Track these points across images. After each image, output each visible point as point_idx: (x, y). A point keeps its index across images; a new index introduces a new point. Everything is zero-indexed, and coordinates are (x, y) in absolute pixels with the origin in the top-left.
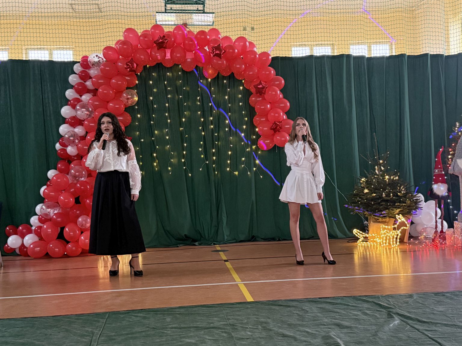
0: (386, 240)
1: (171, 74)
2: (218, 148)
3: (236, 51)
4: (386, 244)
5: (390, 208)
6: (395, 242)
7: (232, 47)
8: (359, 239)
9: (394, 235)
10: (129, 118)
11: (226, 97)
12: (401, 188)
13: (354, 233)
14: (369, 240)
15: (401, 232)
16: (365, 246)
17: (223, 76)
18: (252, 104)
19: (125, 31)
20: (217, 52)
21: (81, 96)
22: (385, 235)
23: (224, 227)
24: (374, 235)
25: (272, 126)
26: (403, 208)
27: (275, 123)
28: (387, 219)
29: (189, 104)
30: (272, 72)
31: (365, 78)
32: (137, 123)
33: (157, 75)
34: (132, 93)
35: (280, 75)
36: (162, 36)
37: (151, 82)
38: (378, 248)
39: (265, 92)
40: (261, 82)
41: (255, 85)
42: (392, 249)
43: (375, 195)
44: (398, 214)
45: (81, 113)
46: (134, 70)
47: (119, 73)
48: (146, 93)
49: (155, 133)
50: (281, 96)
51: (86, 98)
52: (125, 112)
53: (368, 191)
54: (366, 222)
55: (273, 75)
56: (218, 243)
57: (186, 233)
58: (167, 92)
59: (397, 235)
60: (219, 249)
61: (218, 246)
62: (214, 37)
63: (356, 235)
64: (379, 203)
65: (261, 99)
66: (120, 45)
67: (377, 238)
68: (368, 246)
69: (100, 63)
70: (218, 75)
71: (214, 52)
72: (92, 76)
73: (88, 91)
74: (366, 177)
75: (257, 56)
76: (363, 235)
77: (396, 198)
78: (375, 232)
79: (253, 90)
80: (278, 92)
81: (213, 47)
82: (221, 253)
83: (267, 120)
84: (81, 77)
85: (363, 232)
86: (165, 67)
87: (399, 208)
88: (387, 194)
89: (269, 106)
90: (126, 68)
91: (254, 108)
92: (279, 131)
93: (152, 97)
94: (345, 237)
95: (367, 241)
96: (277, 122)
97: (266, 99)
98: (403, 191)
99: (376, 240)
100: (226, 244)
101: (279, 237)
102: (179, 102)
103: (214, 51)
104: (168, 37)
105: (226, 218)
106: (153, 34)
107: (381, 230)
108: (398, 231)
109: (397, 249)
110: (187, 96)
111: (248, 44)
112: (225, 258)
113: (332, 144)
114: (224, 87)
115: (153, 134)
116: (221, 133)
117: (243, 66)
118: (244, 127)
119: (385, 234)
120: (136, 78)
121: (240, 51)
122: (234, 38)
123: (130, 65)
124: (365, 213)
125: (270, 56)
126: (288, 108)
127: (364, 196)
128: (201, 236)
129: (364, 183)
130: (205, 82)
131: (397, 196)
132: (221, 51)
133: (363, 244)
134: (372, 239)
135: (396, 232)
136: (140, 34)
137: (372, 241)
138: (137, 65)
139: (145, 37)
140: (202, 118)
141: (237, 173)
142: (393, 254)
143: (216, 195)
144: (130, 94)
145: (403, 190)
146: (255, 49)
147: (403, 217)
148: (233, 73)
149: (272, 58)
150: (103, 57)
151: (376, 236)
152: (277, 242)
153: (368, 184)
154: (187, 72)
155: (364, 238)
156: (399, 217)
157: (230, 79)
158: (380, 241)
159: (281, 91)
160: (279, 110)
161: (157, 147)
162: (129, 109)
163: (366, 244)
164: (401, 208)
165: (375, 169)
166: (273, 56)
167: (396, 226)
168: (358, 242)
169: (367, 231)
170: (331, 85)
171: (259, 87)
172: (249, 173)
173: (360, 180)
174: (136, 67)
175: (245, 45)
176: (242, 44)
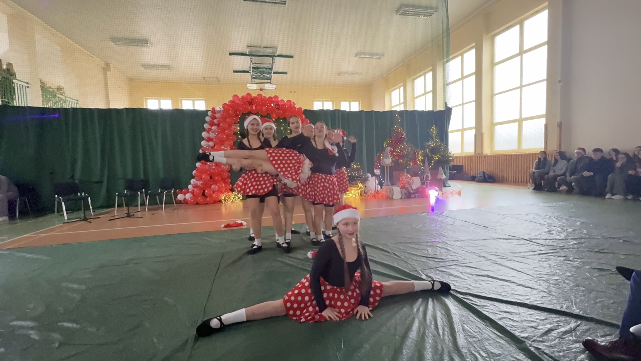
0: (354, 195)
3: (287, 106)
5: (356, 180)
6: (358, 196)
7: (284, 105)
9: (358, 193)
10: (235, 137)
15: (361, 191)
19: (233, 96)
21: (212, 127)
28: (355, 185)
30: (304, 116)
31: (346, 121)
36: (251, 99)
38: (351, 198)
42: (357, 198)
44: (359, 183)
45: (212, 135)
46: (237, 115)
47: (230, 116)
51: (214, 128)
52: (233, 135)
62: (276, 100)
66: (231, 103)
67: (351, 194)
69: (221, 111)
71: (276, 107)
72: (217, 118)
73: (215, 125)
75: (297, 109)
81: (276, 104)
84: (212, 118)
88: (355, 174)
90: (234, 114)
104: (254, 99)
106: (247, 98)
107: (352, 190)
109: (359, 198)
111: (292, 103)
119: (354, 192)
121: (289, 107)
122: (285, 101)
123: (235, 112)
125: (303, 109)
131: (359, 175)
134: (349, 194)
136: (240, 98)
138: (239, 113)
139: (243, 99)
142: (357, 200)
145: (362, 172)
146: (296, 106)
147: (361, 185)
150: (222, 108)
162: (235, 134)
164: (361, 180)
167: (358, 188)
175: (291, 104)
176: (289, 103)
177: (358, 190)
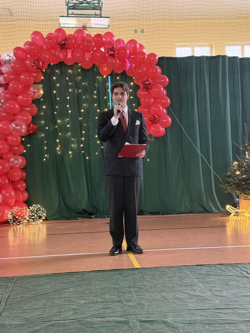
1: (72, 72)
3: (128, 52)
7: (124, 49)
8: (232, 213)
10: (35, 109)
13: (227, 209)
14: (239, 214)
16: (236, 220)
17: (116, 73)
18: (139, 97)
19: (33, 34)
20: (112, 53)
24: (244, 211)
29: (88, 97)
30: (159, 70)
32: (42, 114)
33: (60, 72)
34: (38, 87)
35: (165, 74)
36: (64, 39)
37: (55, 78)
39: (151, 88)
40: (148, 79)
41: (143, 81)
43: (245, 176)
46: (40, 68)
47: (27, 70)
48: (50, 88)
49: (58, 122)
50: (164, 92)
52: (32, 104)
53: (240, 173)
54: (237, 199)
55: (159, 74)
57: (84, 207)
58: (68, 87)
62: (109, 40)
63: (229, 210)
64: (249, 183)
66: (28, 46)
68: (238, 220)
69: (11, 61)
70: (112, 72)
72: (4, 73)
73: (1, 85)
74: (238, 161)
75: (146, 56)
76: (234, 211)
78: (245, 208)
79: (141, 86)
80: (162, 89)
81: (108, 48)
85: (235, 208)
86: (67, 65)
90: (33, 66)
93: (55, 90)
94: (219, 212)
97: (151, 94)
102: (79, 96)
103: (109, 51)
104: (70, 39)
106: (56, 37)
110: (86, 90)
113: (209, 132)
115: (56, 123)
117: (134, 65)
120: (42, 75)
121: (132, 52)
122: (126, 41)
123: (36, 63)
124: (237, 192)
127: (236, 177)
128: (97, 211)
130: (101, 78)
132: (114, 52)
133: (235, 218)
134: (242, 214)
136: (45, 37)
137: (242, 216)
138: (43, 63)
139: (50, 39)
140: (99, 109)
144: (37, 88)
146: (144, 50)
148: (125, 71)
149: (159, 58)
150: (13, 56)
151: (246, 211)
152: (161, 216)
153: (239, 167)
154: (85, 69)
155: (236, 213)
157: (122, 76)
161: (60, 134)
162: (36, 101)
163: (237, 218)
165: (245, 155)
166: (159, 56)
168: (230, 216)
169: (238, 207)
170: (209, 81)
171: (146, 83)
173: (233, 164)
174: (42, 65)
175: (136, 46)
176: (133, 46)
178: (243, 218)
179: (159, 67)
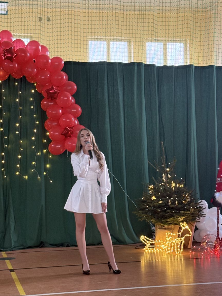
0: (171, 247)
2: (8, 151)
3: (28, 55)
4: (171, 250)
5: (175, 215)
6: (179, 249)
7: (24, 51)
9: (179, 242)
11: (18, 100)
12: (186, 196)
14: (155, 246)
15: (185, 239)
16: (151, 253)
17: (14, 79)
18: (43, 108)
20: (9, 55)
22: (170, 242)
23: (11, 233)
24: (160, 242)
25: (64, 131)
26: (187, 216)
27: (66, 129)
28: (173, 226)
30: (65, 77)
31: (155, 86)
35: (72, 80)
38: (164, 255)
39: (57, 97)
40: (53, 86)
41: (46, 90)
42: (177, 255)
43: (162, 202)
44: (183, 222)
50: (73, 100)
53: (156, 198)
54: (153, 228)
55: (65, 81)
56: (5, 250)
59: (181, 242)
60: (5, 256)
61: (4, 252)
62: (5, 40)
64: (165, 210)
65: (53, 103)
67: (163, 244)
68: (154, 253)
70: (9, 77)
71: (5, 55)
74: (154, 184)
75: (50, 61)
76: (149, 242)
77: (181, 206)
78: (161, 239)
79: (45, 95)
80: (70, 97)
81: (5, 50)
82: (7, 262)
83: (59, 125)
87: (183, 216)
88: (173, 201)
89: (60, 111)
91: (46, 112)
92: (70, 137)
94: (133, 242)
95: (154, 248)
96: (68, 128)
97: (58, 104)
98: (188, 199)
99: (162, 247)
100: (13, 250)
101: (68, 243)
103: (6, 53)
105: (14, 224)
107: (167, 237)
108: (182, 238)
109: (181, 255)
111: (40, 48)
112: (10, 267)
113: (123, 150)
114: (16, 89)
116: (11, 136)
117: (35, 70)
118: (35, 131)
119: (170, 240)
121: (33, 55)
122: (26, 41)
124: (152, 220)
125: (63, 61)
126: (80, 114)
127: (151, 203)
129: (152, 190)
131: (182, 203)
132: (12, 54)
133: (149, 251)
134: (158, 246)
135: (180, 239)
137: (158, 248)
141: (26, 177)
142: (177, 261)
143: (4, 200)
145: (188, 197)
146: (48, 54)
147: (187, 225)
148: (25, 77)
149: (64, 62)
151: (162, 242)
152: (65, 248)
153: (155, 191)
155: (151, 244)
156: (183, 224)
157: (21, 81)
158: (165, 248)
159: (74, 96)
160: (71, 116)
163: (152, 250)
164: (185, 216)
165: (162, 177)
166: (65, 61)
167: (180, 233)
168: (145, 248)
169: (154, 237)
170: (122, 91)
171: (51, 91)
172: (39, 178)
173: (148, 187)
175: (37, 49)
176: (34, 48)
177: (179, 236)
178: (159, 250)
179: (65, 73)
